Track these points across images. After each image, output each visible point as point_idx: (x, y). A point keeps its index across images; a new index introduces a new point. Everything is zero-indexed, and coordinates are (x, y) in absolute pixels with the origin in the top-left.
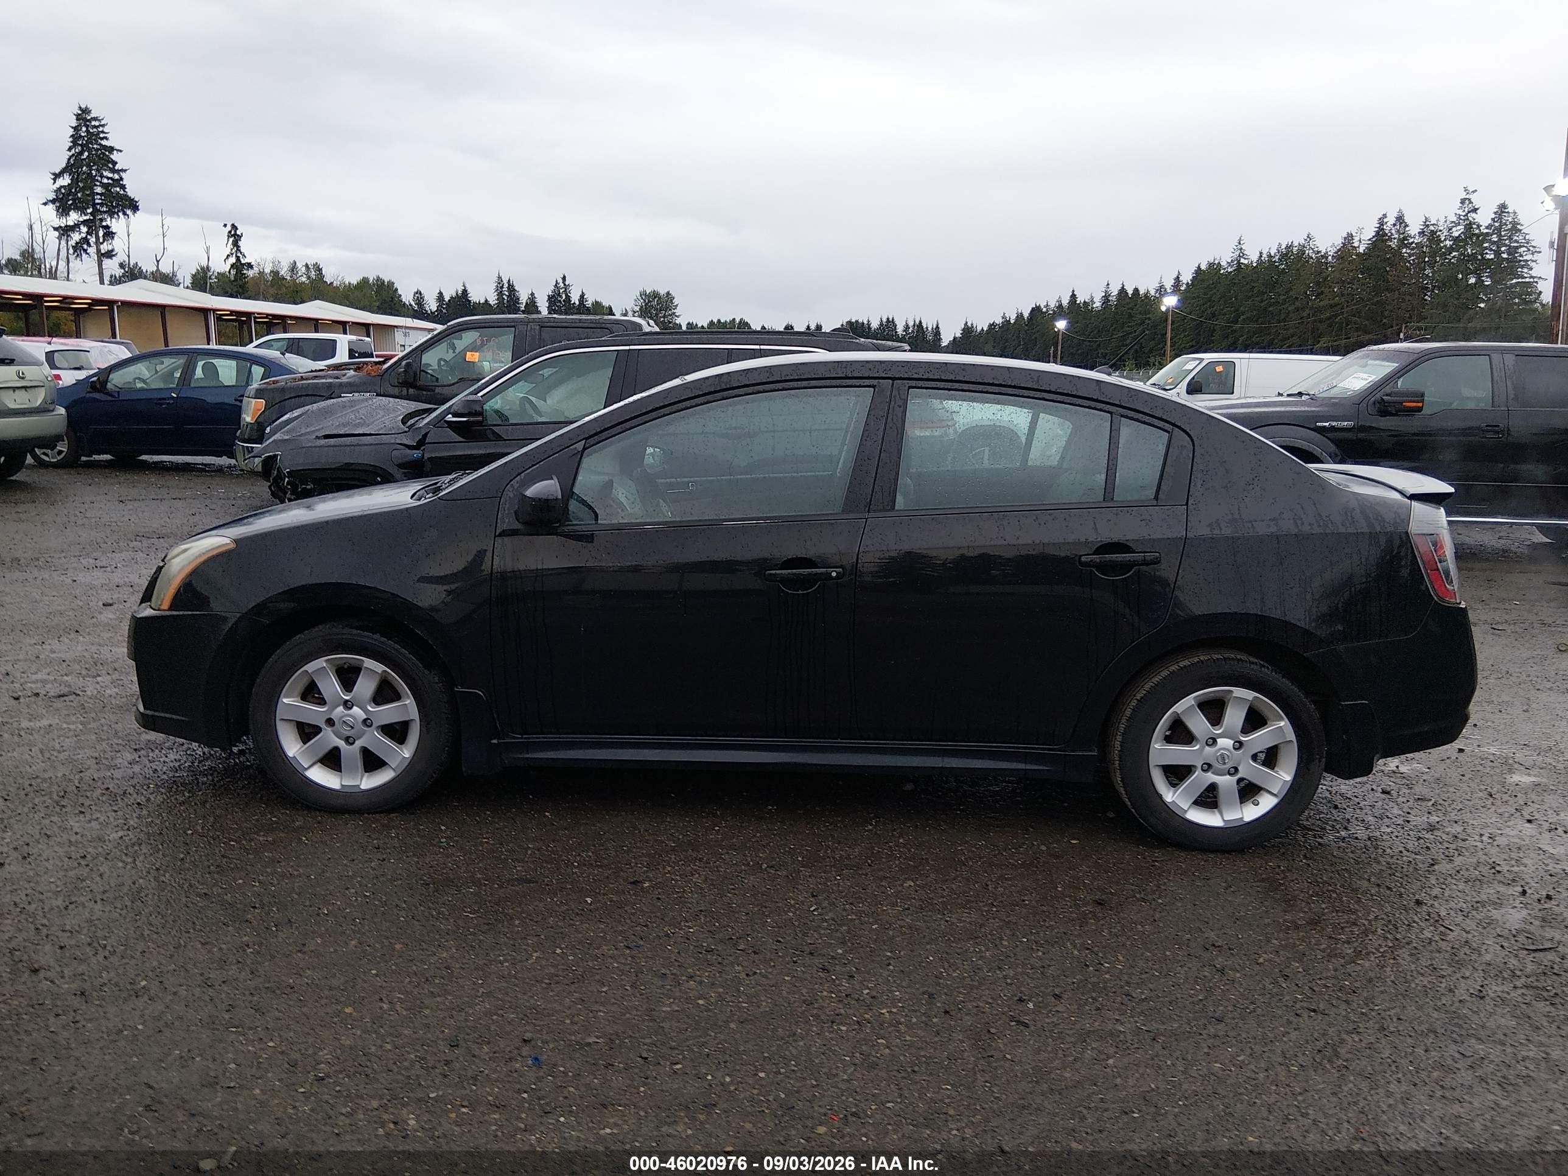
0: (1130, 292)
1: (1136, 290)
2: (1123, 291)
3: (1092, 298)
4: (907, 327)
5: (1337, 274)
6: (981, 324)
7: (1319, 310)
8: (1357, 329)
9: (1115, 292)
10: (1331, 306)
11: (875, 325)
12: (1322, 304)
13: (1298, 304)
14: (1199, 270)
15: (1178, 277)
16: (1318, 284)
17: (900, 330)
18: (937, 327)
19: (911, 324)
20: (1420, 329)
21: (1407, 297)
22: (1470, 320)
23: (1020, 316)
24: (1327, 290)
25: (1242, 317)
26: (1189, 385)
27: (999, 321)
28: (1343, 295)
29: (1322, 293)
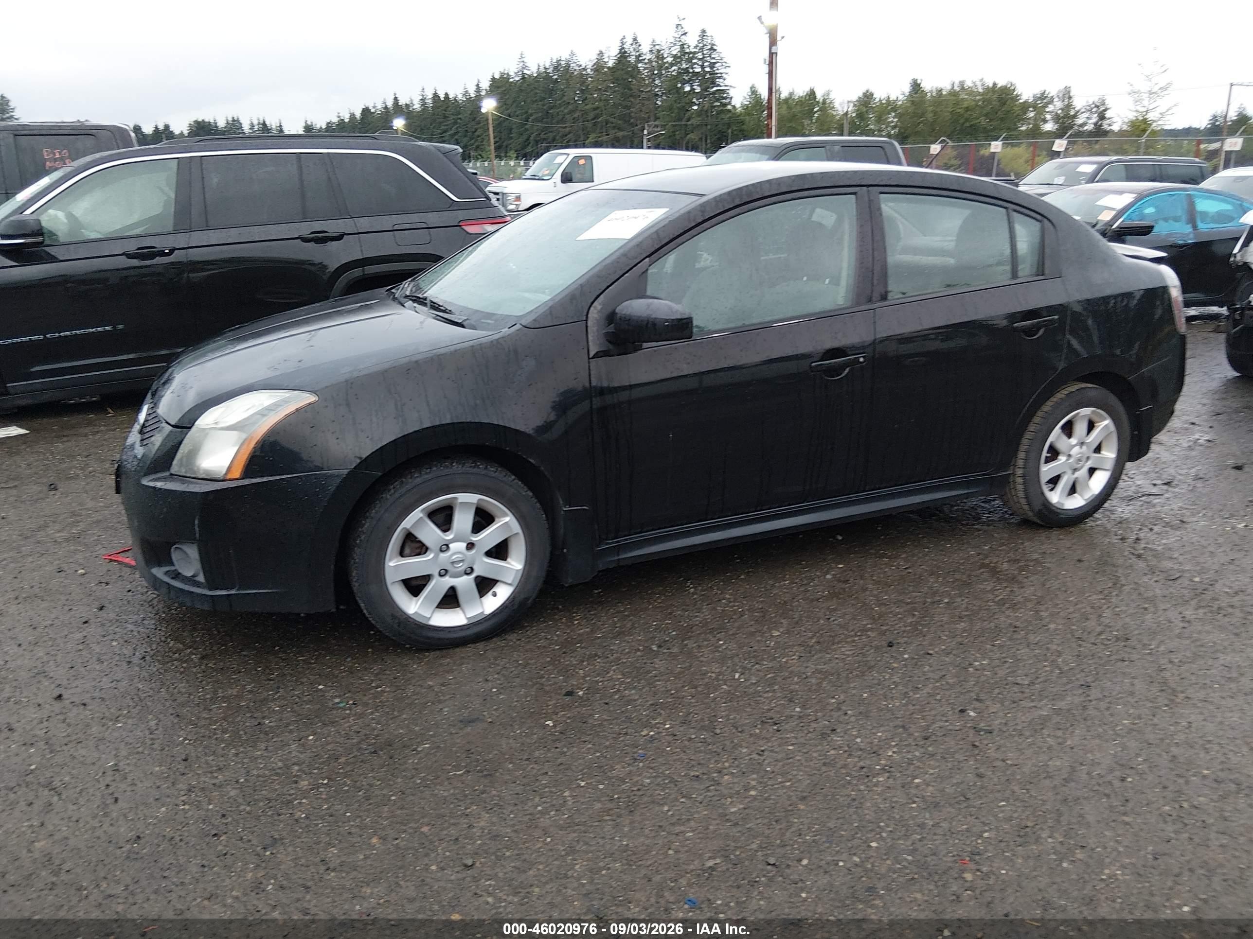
0: (442, 97)
1: (447, 95)
2: (436, 96)
3: (412, 100)
4: (252, 126)
5: (595, 84)
6: (320, 123)
7: (584, 113)
8: (614, 128)
9: (430, 96)
10: (595, 109)
11: (221, 124)
12: (587, 107)
13: (570, 107)
14: (493, 79)
15: (478, 85)
16: (582, 91)
17: (246, 127)
18: (281, 126)
19: (255, 122)
20: (657, 126)
21: (646, 102)
22: (688, 120)
23: (352, 116)
24: (590, 96)
25: (532, 118)
26: (562, 175)
27: (335, 120)
28: (601, 100)
29: (586, 99)
